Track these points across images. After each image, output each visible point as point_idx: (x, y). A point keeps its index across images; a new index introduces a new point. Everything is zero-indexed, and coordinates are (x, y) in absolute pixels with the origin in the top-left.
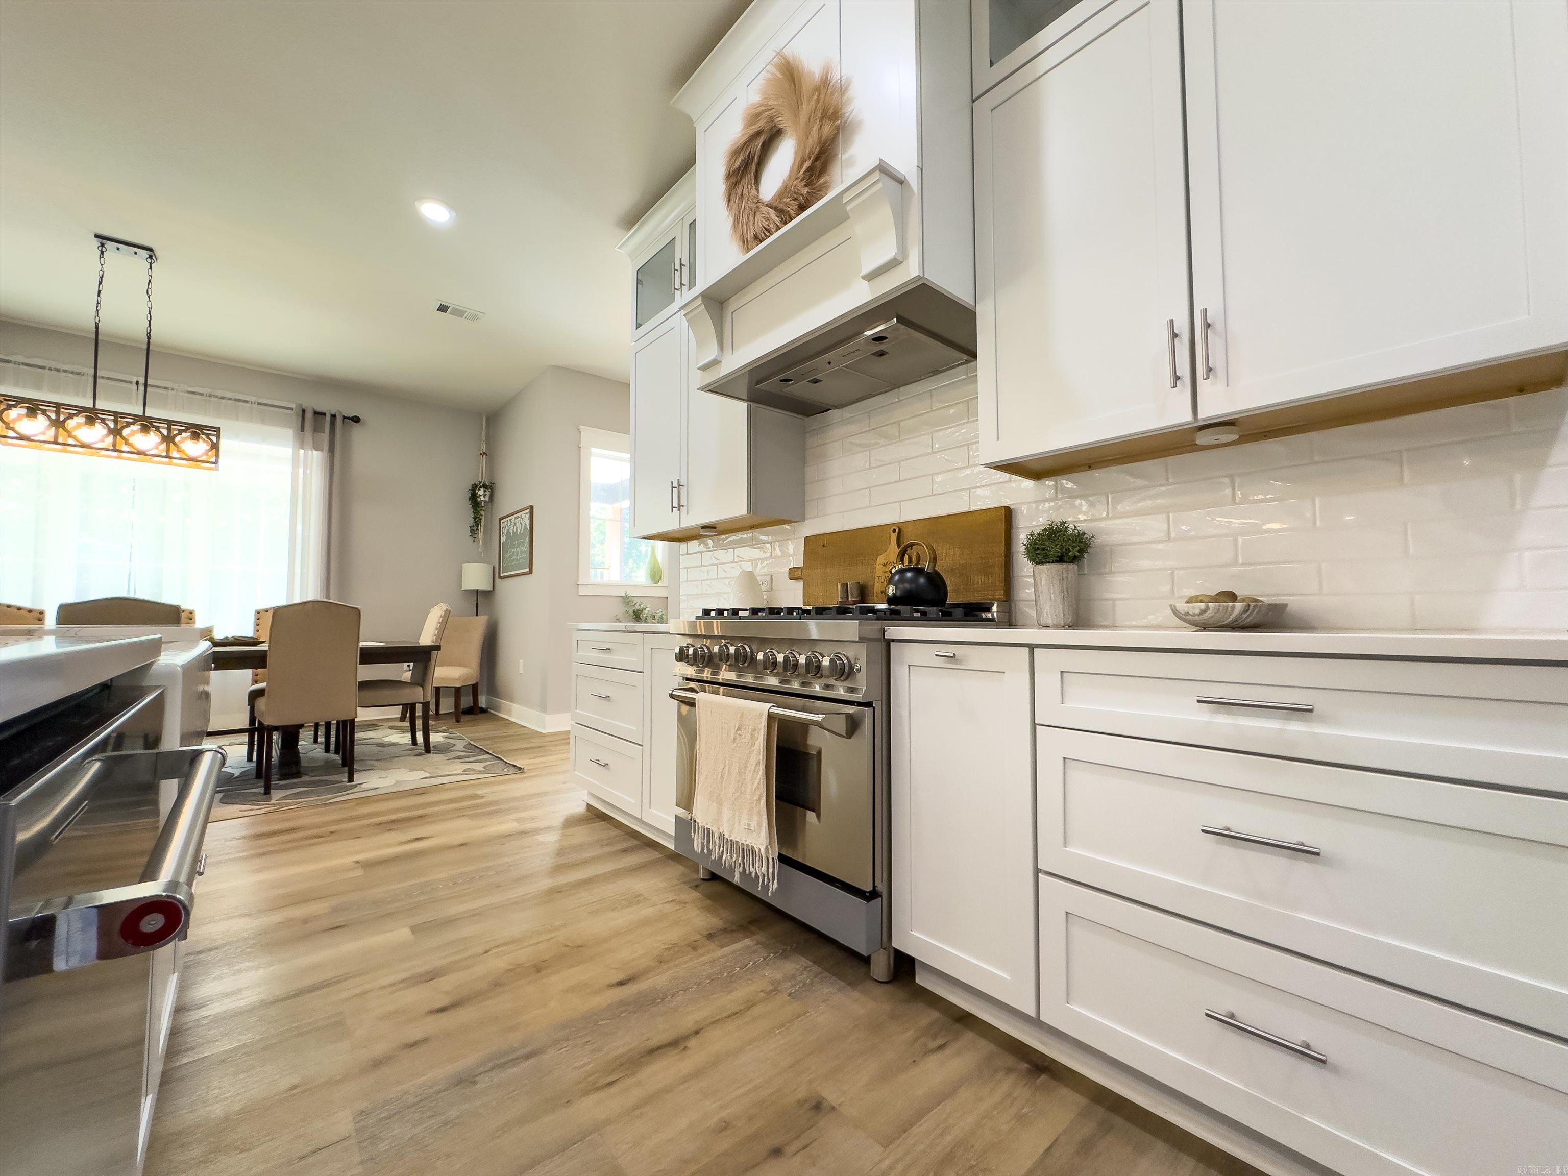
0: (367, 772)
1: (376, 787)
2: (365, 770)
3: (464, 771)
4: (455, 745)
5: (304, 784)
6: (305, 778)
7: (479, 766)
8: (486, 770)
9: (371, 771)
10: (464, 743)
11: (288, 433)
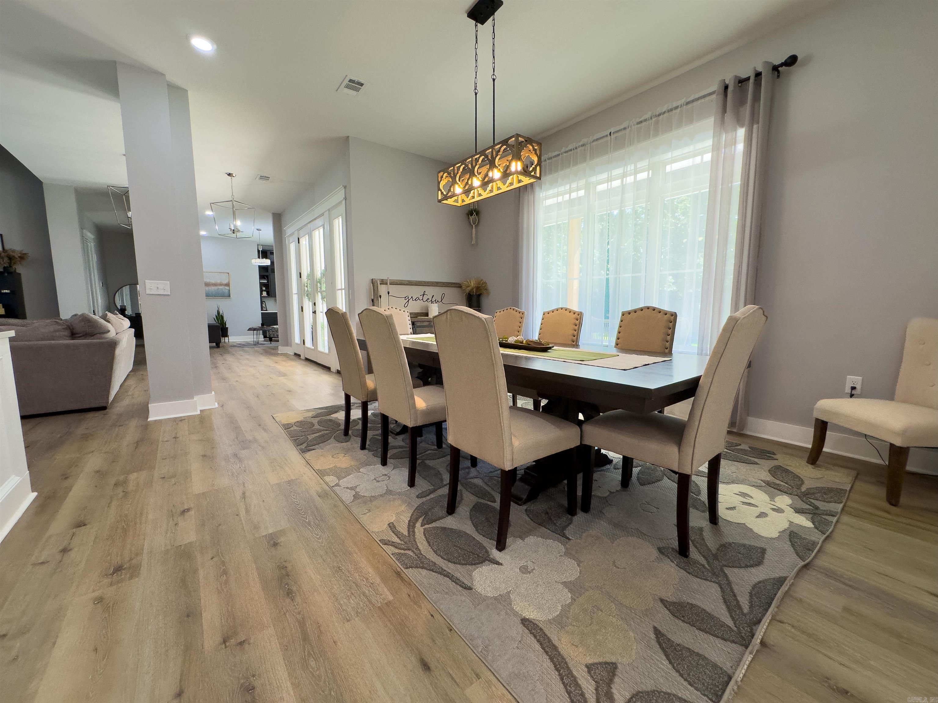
11: (710, 122)
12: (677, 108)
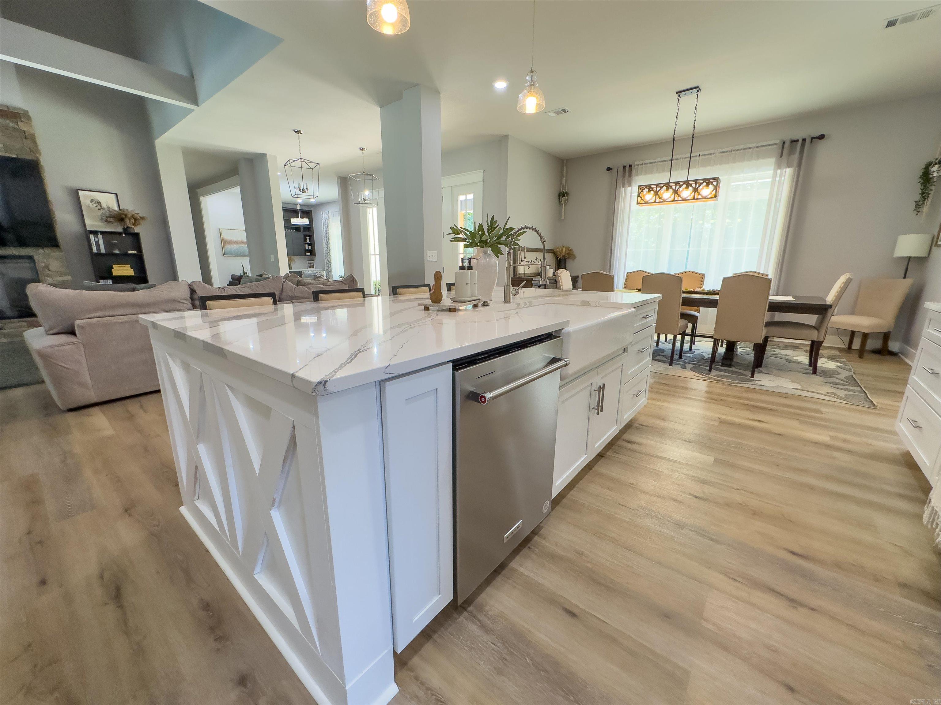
0: (767, 375)
1: (763, 384)
2: (766, 373)
3: (827, 393)
4: (839, 374)
5: (729, 372)
6: (733, 369)
7: (842, 393)
8: (846, 398)
9: (769, 375)
10: (848, 374)
11: (772, 161)
12: (750, 148)
